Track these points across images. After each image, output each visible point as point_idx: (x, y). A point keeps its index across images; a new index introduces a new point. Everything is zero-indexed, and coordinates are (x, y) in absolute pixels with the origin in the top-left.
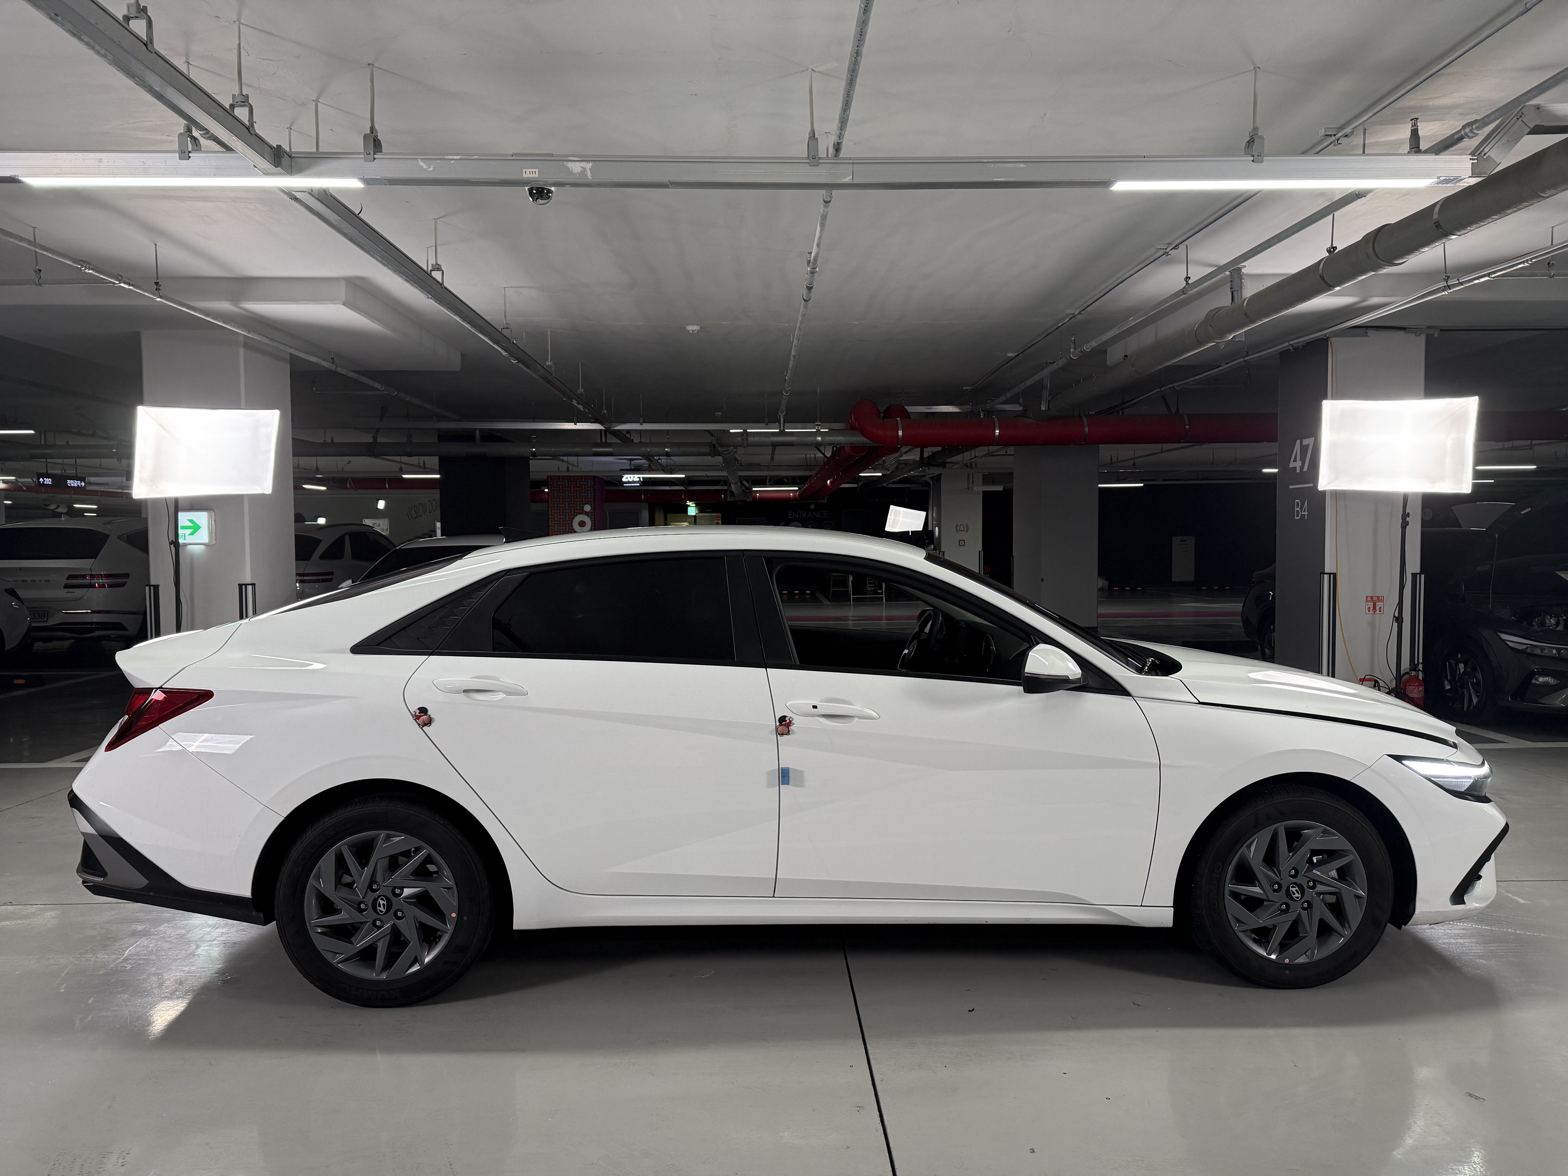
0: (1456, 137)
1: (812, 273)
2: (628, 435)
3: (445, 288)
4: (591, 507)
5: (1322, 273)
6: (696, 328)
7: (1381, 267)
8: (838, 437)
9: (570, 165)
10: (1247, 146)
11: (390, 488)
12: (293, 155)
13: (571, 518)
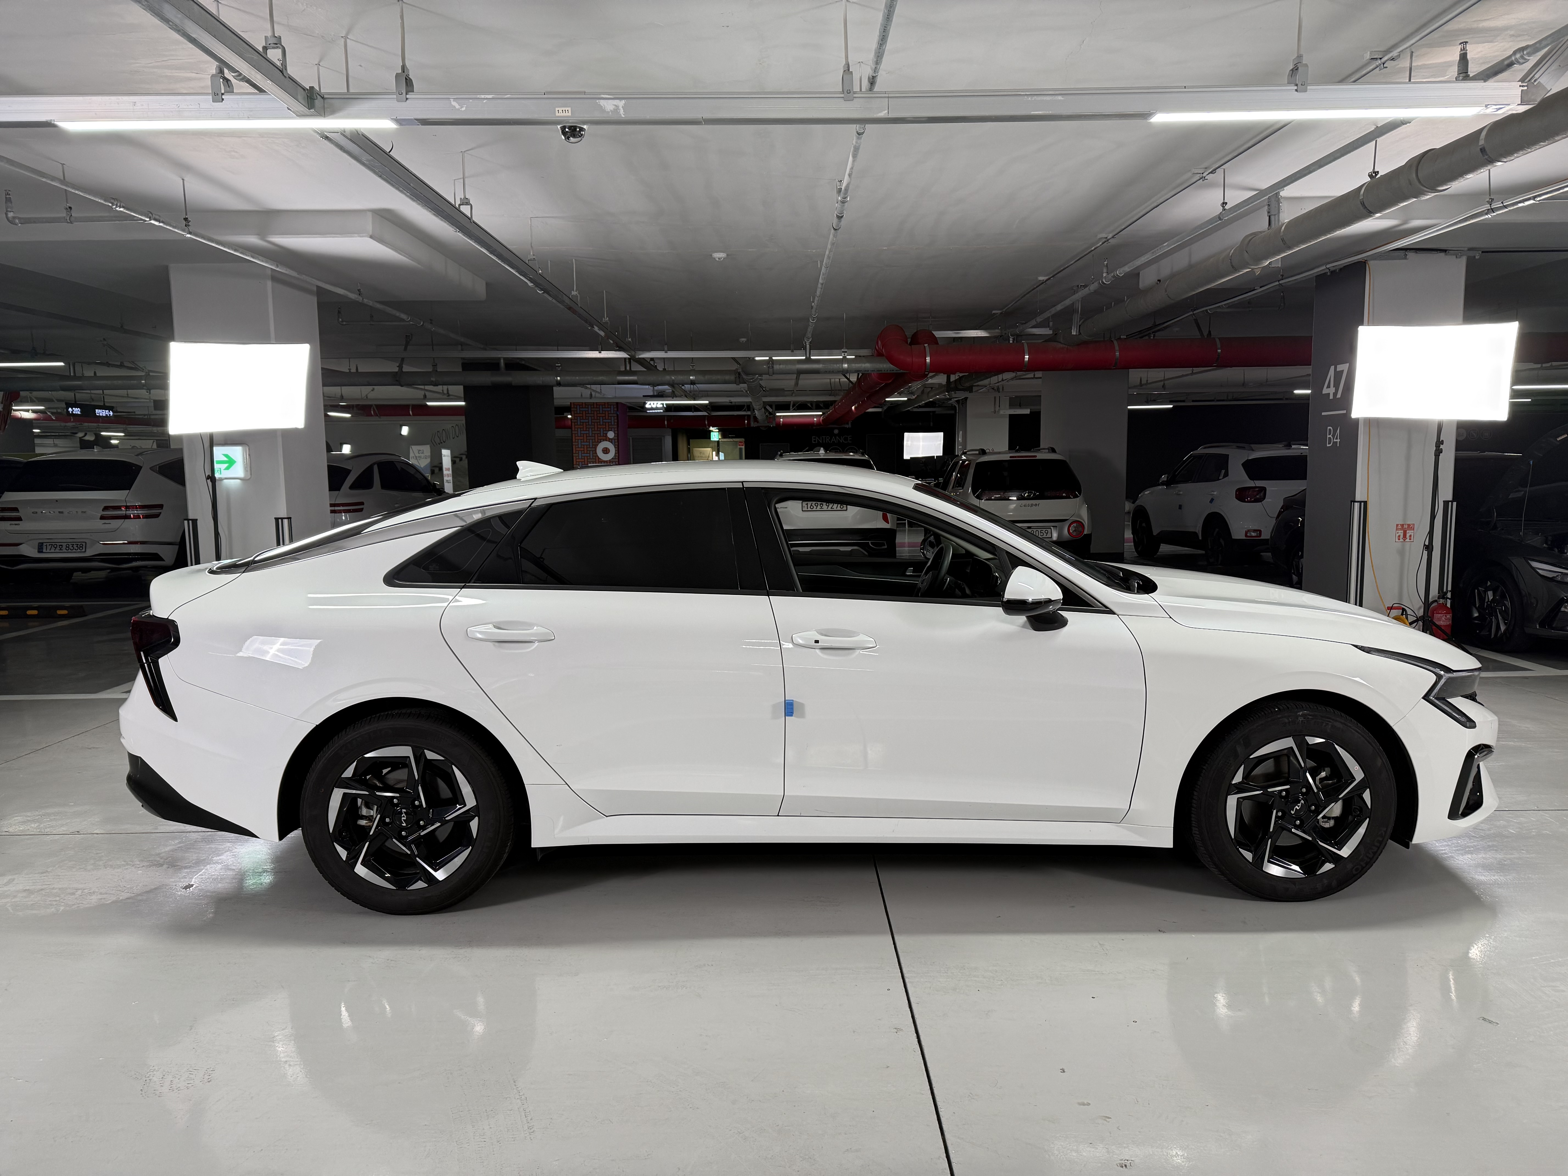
0: (1506, 63)
1: (843, 202)
2: (652, 363)
3: (474, 222)
4: (615, 434)
5: (1363, 199)
6: (722, 255)
7: (1423, 193)
8: (865, 363)
9: (602, 102)
10: (1291, 74)
11: (414, 415)
12: (325, 96)
13: (595, 445)
